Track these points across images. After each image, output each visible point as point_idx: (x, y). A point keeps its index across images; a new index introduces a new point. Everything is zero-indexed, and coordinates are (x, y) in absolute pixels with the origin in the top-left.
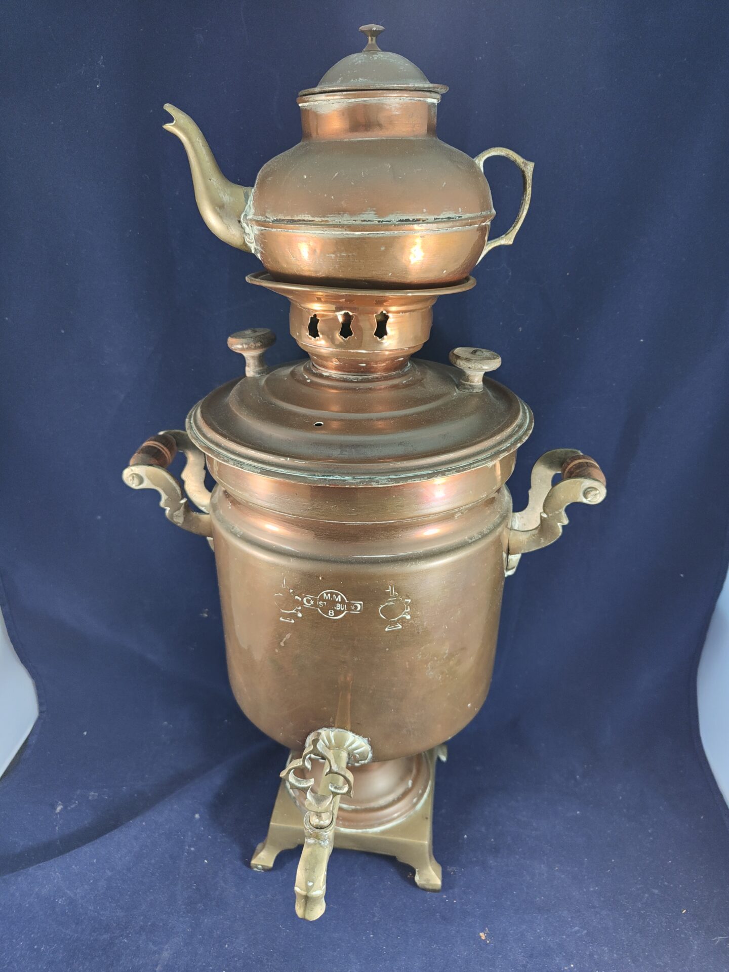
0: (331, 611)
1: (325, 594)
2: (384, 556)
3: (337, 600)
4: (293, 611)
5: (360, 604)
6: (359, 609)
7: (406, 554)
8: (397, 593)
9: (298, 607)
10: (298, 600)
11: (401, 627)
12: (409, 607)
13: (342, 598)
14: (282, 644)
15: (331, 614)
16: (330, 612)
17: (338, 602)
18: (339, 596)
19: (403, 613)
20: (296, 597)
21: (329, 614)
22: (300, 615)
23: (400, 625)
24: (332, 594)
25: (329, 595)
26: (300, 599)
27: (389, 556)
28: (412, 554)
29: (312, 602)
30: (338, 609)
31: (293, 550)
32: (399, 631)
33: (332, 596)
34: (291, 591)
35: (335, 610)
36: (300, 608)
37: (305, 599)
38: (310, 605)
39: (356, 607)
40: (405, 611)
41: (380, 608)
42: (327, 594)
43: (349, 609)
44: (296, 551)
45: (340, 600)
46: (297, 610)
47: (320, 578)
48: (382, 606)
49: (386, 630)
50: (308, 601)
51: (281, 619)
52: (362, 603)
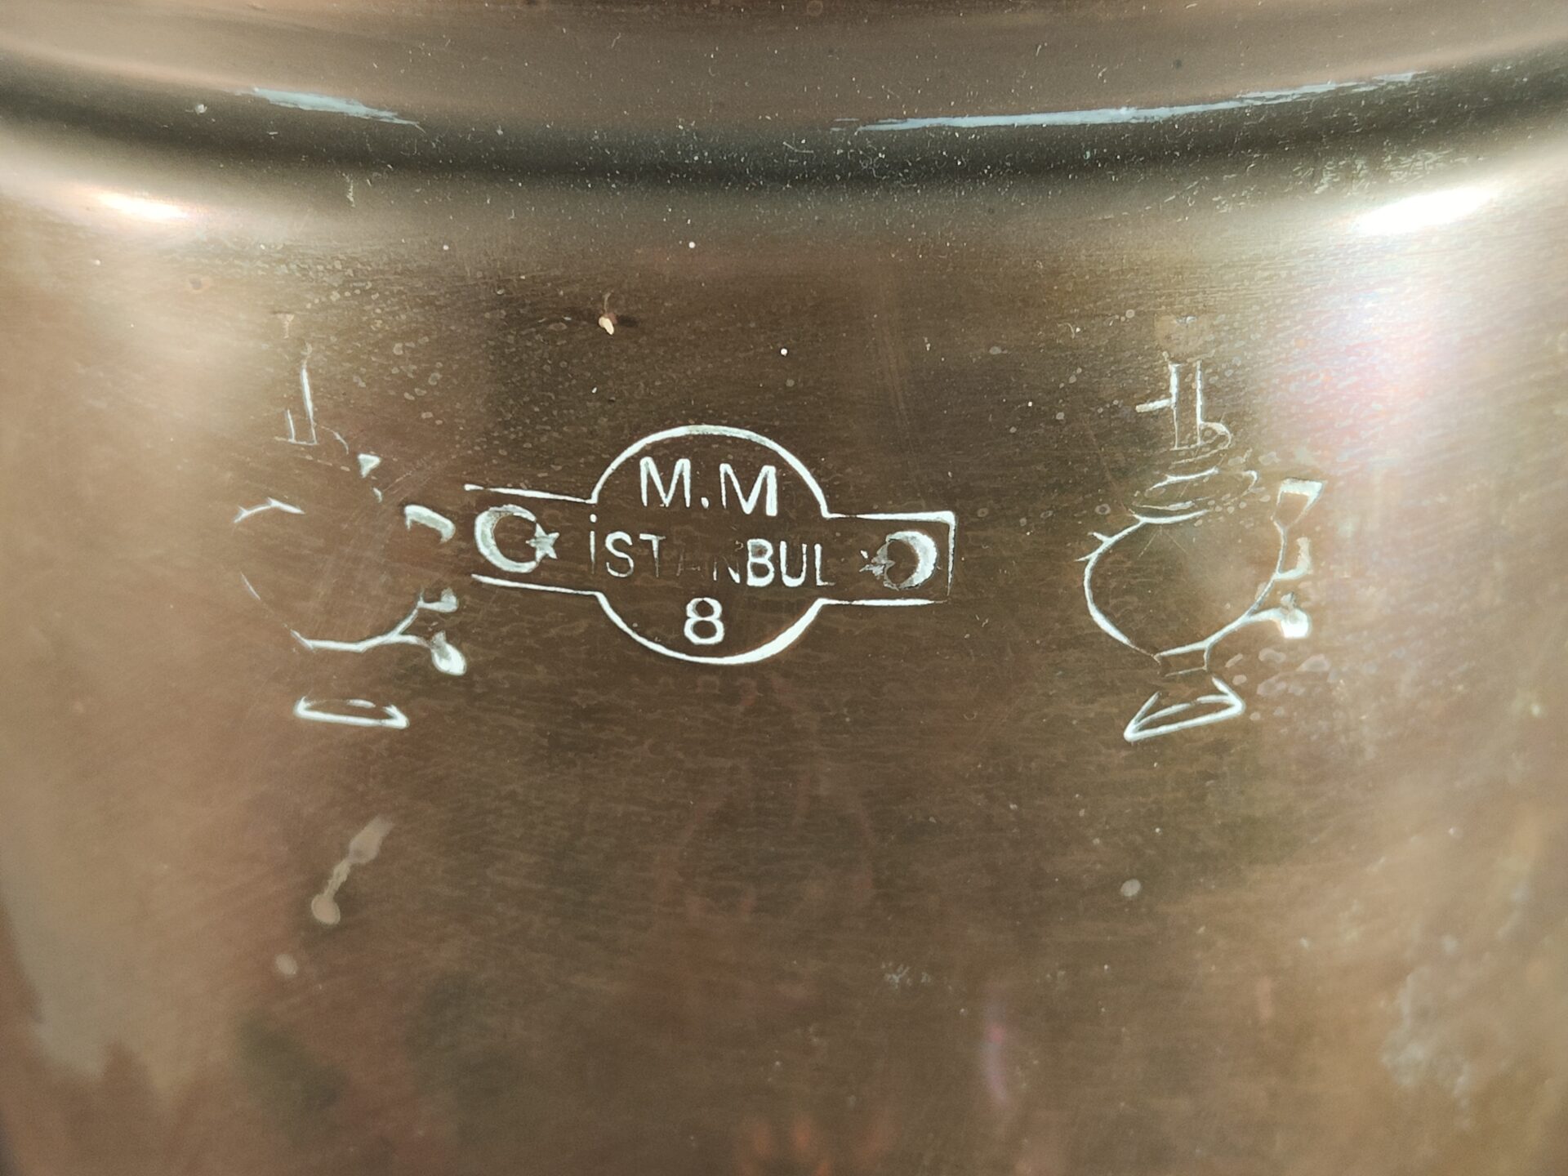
0: (704, 609)
1: (648, 465)
2: (1124, 114)
3: (748, 507)
4: (394, 637)
5: (935, 530)
6: (924, 570)
7: (1289, 95)
8: (1220, 428)
9: (437, 598)
10: (437, 535)
11: (1236, 706)
12: (1303, 543)
13: (789, 483)
14: (325, 911)
15: (704, 629)
16: (693, 618)
17: (759, 525)
18: (769, 471)
19: (1264, 591)
20: (416, 513)
21: (689, 632)
22: (452, 662)
23: (1232, 698)
24: (705, 453)
25: (683, 466)
26: (446, 528)
27: (1161, 113)
28: (1339, 98)
29: (545, 545)
30: (753, 581)
31: (358, 110)
32: (1221, 740)
33: (705, 479)
34: (369, 462)
35: (730, 595)
36: (448, 603)
37: (484, 524)
38: (527, 567)
39: (904, 558)
40: (1278, 576)
41: (1093, 557)
42: (665, 456)
43: (845, 581)
44: (386, 115)
45: (772, 510)
46: (426, 626)
47: (607, 324)
48: (1107, 541)
49: (1131, 733)
50: (514, 539)
51: (303, 709)
52: (948, 517)
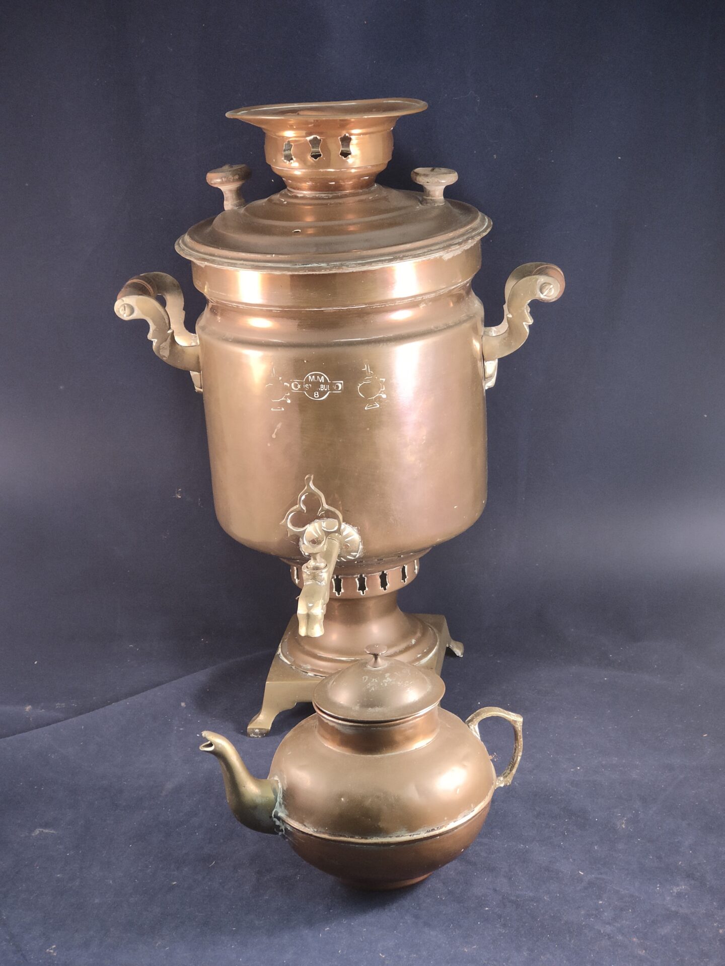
0: (316, 393)
1: (310, 377)
2: (359, 339)
3: (320, 381)
4: (282, 399)
5: (341, 383)
6: (340, 388)
8: (372, 372)
9: (287, 394)
10: (287, 386)
12: (384, 386)
13: (325, 378)
14: (274, 436)
15: (316, 396)
16: (315, 394)
17: (322, 383)
18: (322, 377)
19: (380, 391)
20: (285, 384)
21: (315, 396)
22: (289, 401)
23: (377, 405)
24: (316, 375)
25: (313, 377)
26: (288, 385)
27: (363, 339)
28: (384, 337)
29: (299, 386)
30: (322, 390)
31: (280, 341)
32: (377, 410)
33: (316, 378)
34: (280, 378)
35: (319, 391)
36: (289, 394)
37: (293, 384)
38: (297, 389)
39: (338, 387)
40: (381, 390)
41: (359, 387)
42: (312, 375)
43: (331, 389)
44: (283, 342)
45: (323, 381)
46: (286, 398)
47: (305, 361)
48: (360, 385)
49: (366, 409)
50: (296, 386)
51: (272, 409)
52: (342, 382)
